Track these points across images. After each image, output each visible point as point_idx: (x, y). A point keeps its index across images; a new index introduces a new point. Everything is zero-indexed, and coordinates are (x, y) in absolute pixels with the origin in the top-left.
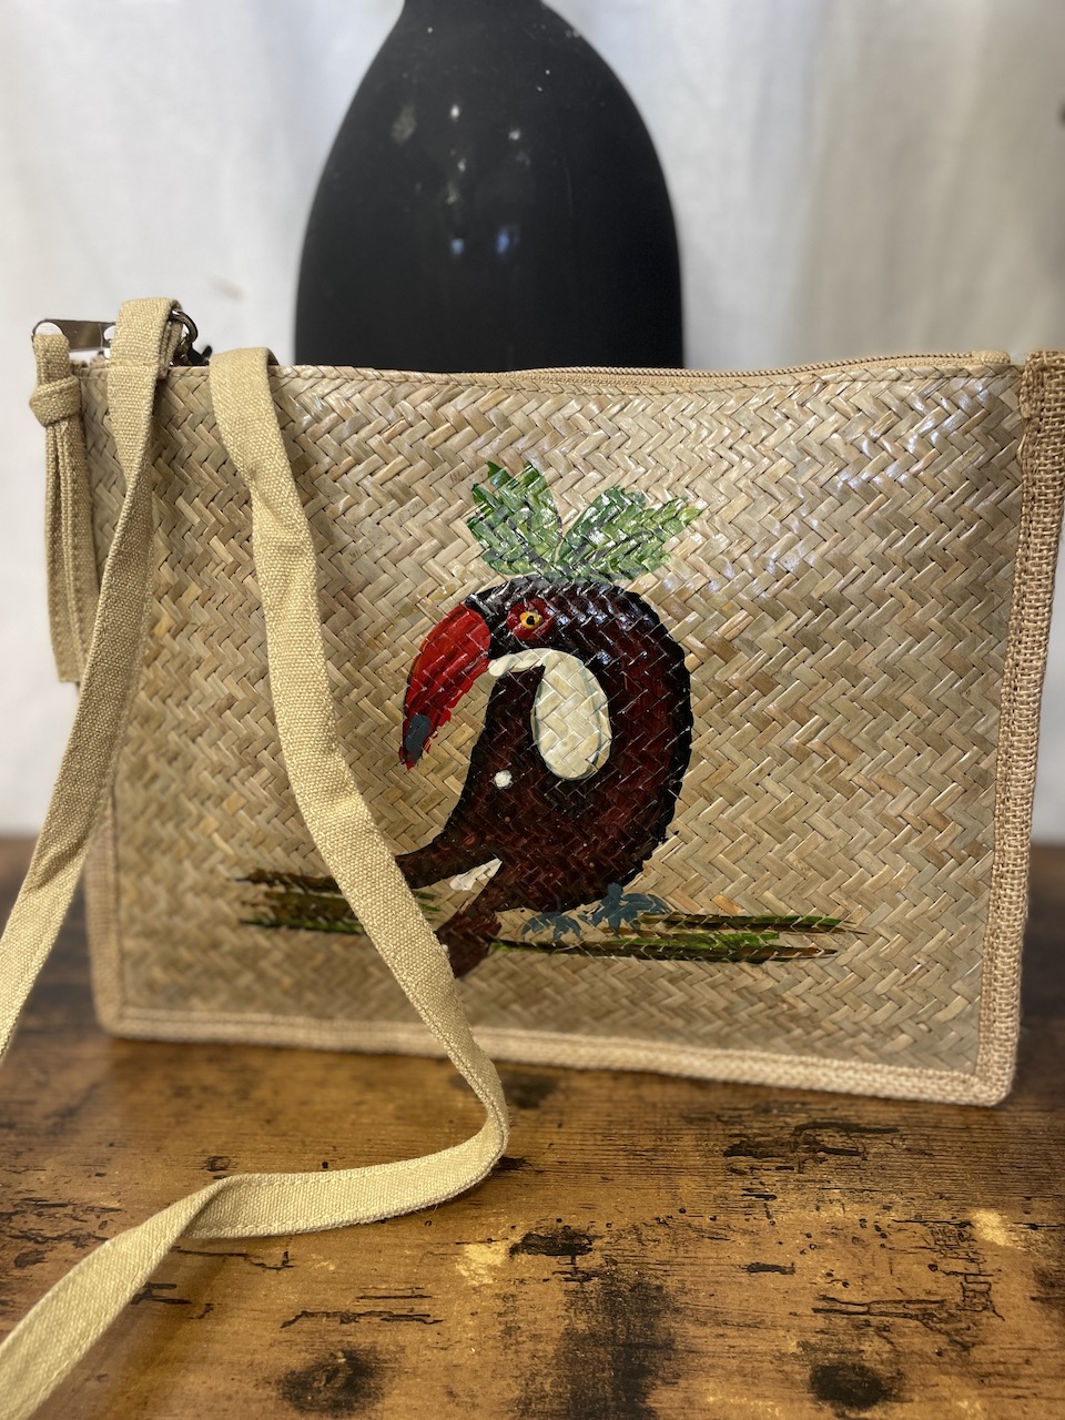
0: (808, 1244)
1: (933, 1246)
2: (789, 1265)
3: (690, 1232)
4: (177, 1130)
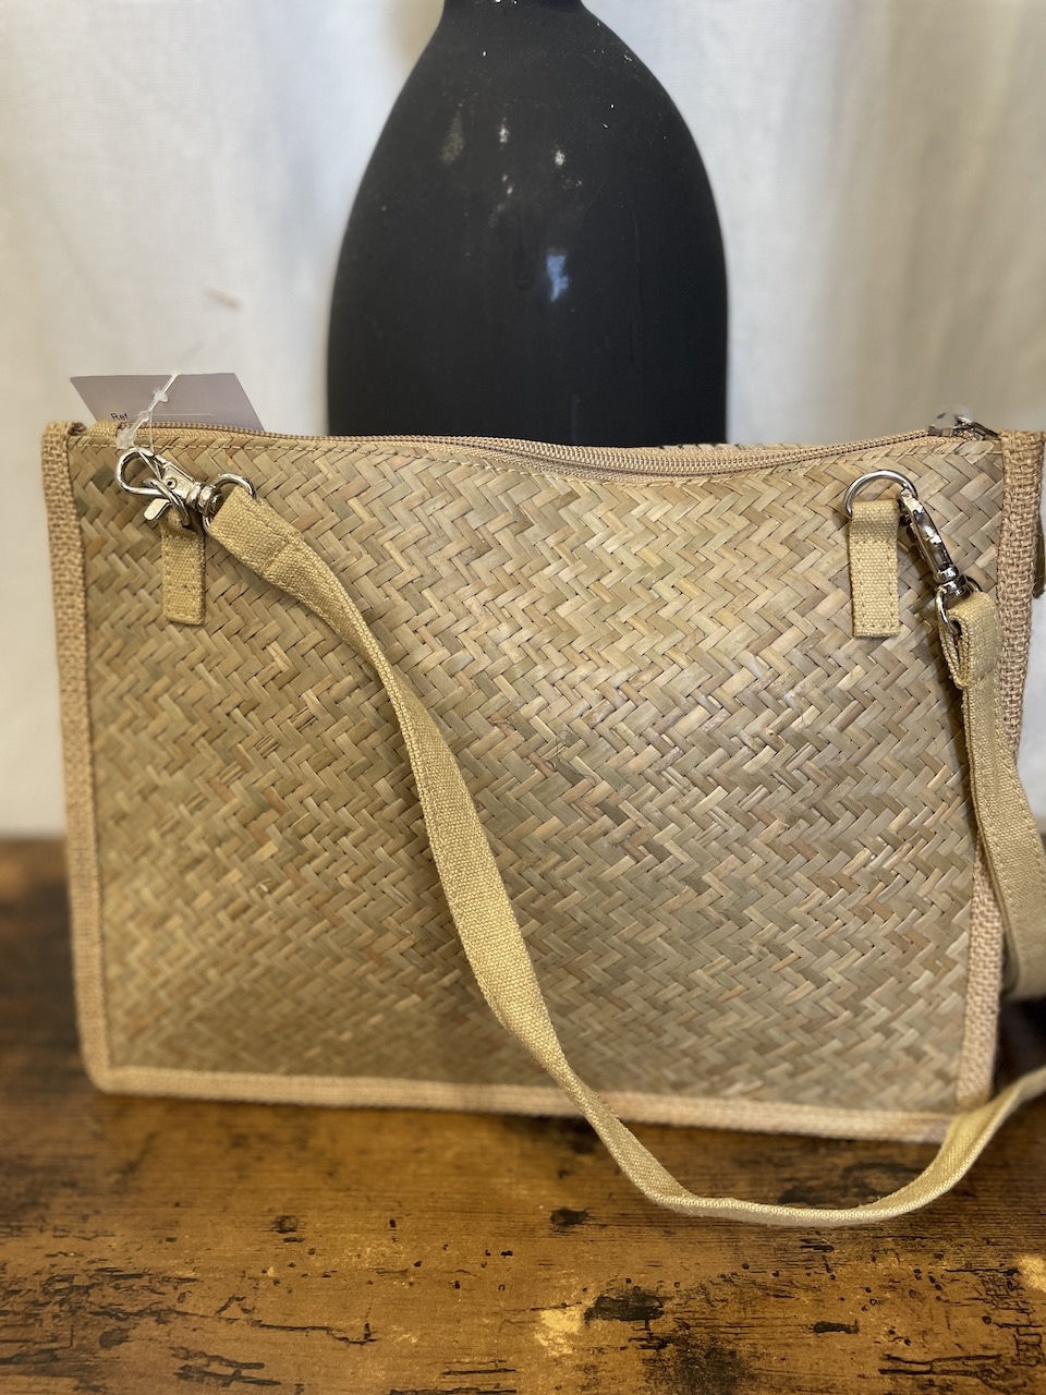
0: (868, 1299)
1: (984, 1296)
2: (853, 1323)
3: (755, 1290)
4: (241, 1187)
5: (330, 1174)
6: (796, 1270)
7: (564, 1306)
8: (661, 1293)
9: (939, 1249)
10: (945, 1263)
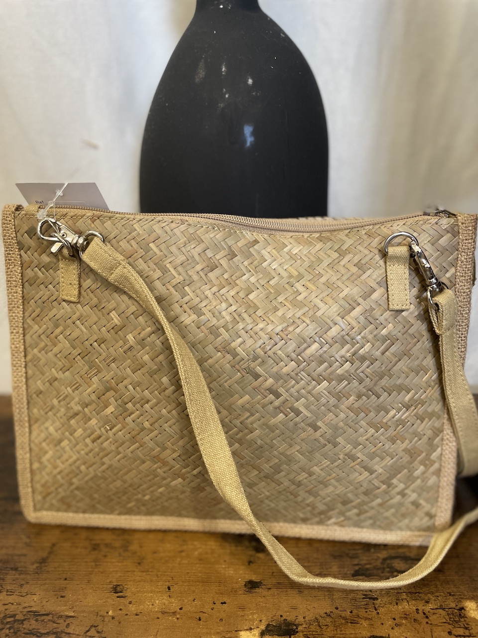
0: (395, 624)
1: (449, 621)
2: (387, 636)
3: (342, 620)
4: (96, 570)
5: (139, 564)
6: (360, 610)
7: (251, 629)
8: (297, 622)
9: (427, 598)
10: (430, 605)
